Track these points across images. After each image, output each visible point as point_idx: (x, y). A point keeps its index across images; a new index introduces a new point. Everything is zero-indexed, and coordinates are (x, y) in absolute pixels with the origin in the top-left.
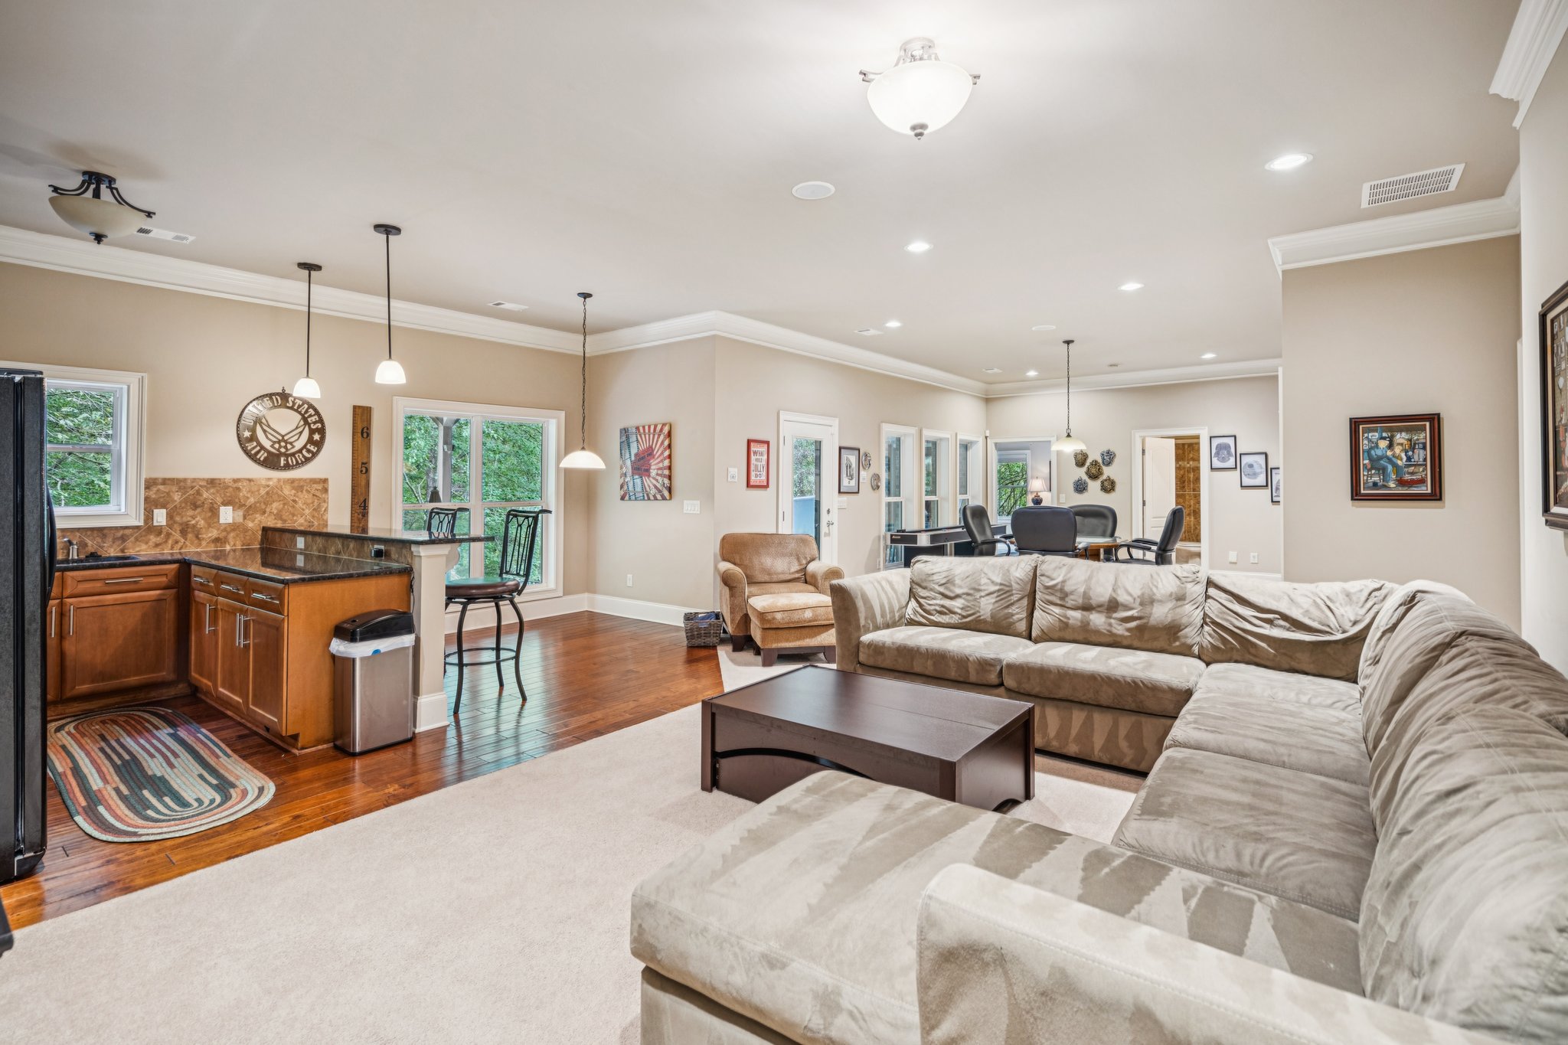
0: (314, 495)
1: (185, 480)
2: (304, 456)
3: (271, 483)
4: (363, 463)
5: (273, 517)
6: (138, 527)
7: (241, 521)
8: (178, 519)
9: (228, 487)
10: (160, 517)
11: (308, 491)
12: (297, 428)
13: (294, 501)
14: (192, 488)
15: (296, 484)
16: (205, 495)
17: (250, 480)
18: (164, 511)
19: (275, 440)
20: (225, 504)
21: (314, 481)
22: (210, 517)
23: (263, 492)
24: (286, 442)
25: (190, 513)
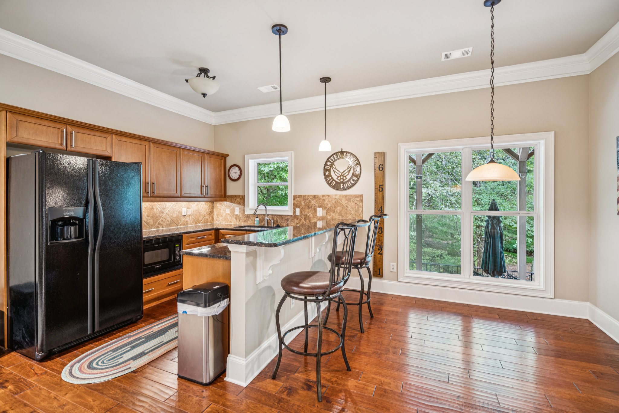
0: (356, 203)
1: (305, 196)
2: (351, 183)
3: (337, 197)
4: (380, 186)
5: (338, 214)
6: (291, 216)
7: (325, 215)
8: (303, 213)
9: (320, 199)
10: (298, 211)
11: (353, 202)
12: (348, 168)
13: (347, 206)
14: (308, 199)
15: (347, 198)
16: (312, 202)
17: (328, 196)
18: (299, 209)
19: (338, 175)
20: (319, 207)
21: (356, 196)
22: (314, 213)
23: (333, 201)
24: (343, 176)
25: (307, 210)
